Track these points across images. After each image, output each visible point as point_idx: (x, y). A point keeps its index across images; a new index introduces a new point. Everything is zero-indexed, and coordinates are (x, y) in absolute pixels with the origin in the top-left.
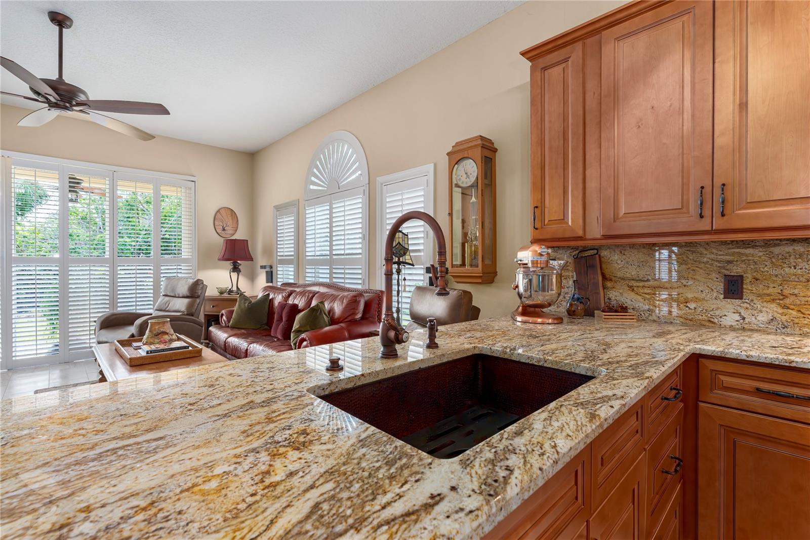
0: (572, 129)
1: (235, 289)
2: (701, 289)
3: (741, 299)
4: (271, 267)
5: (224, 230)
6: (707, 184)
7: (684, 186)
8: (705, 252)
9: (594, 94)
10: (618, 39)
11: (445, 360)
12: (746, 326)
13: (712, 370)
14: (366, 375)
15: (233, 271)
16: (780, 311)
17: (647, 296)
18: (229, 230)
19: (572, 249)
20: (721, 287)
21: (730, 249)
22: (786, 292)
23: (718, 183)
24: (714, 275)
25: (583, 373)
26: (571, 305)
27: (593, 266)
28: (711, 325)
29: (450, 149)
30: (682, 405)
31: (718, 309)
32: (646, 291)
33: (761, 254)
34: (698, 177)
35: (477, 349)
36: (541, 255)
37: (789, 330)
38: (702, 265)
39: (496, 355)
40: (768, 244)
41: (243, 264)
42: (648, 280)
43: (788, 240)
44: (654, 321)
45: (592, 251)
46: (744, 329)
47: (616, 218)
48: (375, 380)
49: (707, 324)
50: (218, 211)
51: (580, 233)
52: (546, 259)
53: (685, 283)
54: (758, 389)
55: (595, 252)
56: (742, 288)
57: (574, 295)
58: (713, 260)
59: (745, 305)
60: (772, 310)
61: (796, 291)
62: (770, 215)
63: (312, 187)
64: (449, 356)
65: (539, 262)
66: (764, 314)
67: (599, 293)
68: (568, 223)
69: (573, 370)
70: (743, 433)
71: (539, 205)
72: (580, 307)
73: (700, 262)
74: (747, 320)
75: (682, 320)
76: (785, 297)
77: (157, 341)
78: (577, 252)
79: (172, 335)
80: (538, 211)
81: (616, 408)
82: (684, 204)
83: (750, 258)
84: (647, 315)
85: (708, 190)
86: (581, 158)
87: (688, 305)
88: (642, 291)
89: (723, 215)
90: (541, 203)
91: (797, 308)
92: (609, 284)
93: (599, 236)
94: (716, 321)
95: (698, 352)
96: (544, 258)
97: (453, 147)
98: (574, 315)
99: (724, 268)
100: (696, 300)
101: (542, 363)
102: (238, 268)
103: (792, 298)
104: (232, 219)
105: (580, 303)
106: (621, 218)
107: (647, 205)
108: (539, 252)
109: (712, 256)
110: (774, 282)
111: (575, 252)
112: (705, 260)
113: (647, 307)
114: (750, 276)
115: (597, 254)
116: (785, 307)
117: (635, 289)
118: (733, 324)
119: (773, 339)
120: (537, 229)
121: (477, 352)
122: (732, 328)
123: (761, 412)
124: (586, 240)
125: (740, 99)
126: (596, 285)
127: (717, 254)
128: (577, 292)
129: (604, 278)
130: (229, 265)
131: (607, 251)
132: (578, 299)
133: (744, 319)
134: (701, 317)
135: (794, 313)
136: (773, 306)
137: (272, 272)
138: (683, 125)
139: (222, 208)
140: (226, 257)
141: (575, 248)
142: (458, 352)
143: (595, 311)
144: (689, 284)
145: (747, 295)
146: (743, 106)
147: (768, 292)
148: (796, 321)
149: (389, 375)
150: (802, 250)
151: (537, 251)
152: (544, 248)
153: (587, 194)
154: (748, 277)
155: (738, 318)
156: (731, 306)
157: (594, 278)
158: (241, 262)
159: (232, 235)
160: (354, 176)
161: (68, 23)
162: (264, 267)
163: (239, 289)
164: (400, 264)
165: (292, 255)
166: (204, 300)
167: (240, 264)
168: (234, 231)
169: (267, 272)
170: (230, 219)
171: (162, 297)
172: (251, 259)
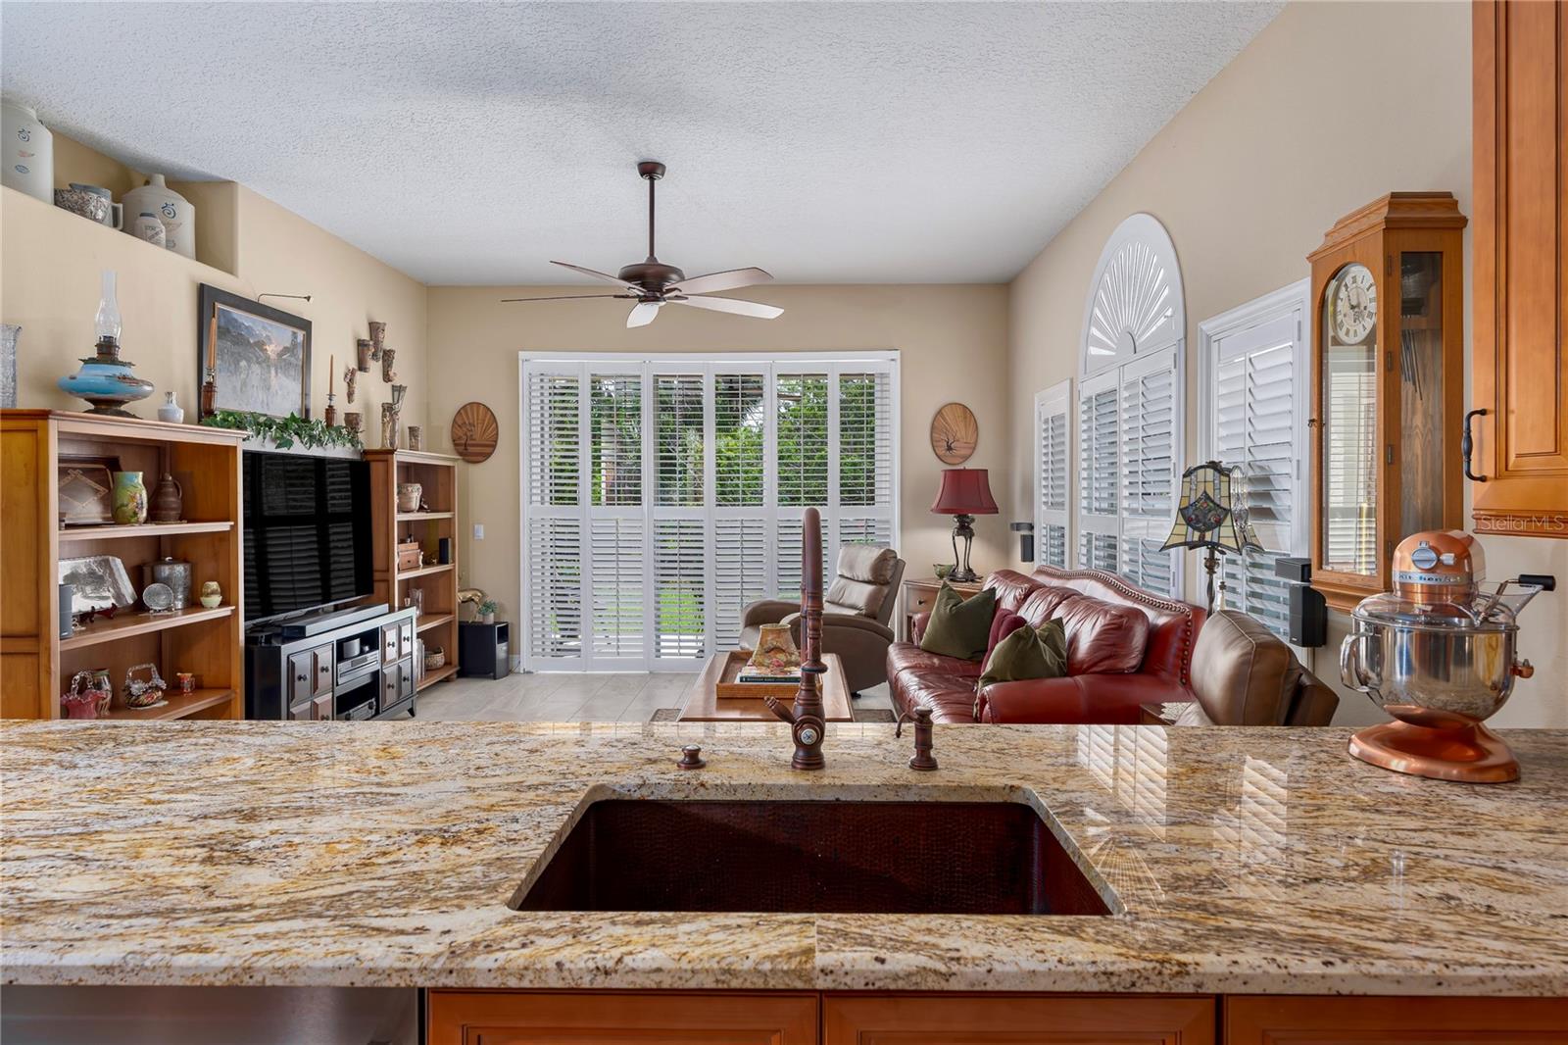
1: (961, 569)
4: (1031, 527)
5: (949, 448)
15: (959, 535)
18: (960, 450)
29: (1317, 243)
35: (1019, 793)
41: (979, 521)
50: (940, 413)
63: (1094, 351)
71: (1489, 405)
77: (767, 661)
79: (791, 654)
80: (1488, 426)
90: (1497, 398)
97: (1327, 236)
102: (968, 528)
104: (966, 426)
120: (1482, 480)
130: (952, 520)
137: (1032, 537)
139: (945, 406)
140: (942, 506)
158: (975, 516)
159: (966, 458)
160: (1163, 320)
161: (659, 171)
162: (1018, 527)
163: (970, 570)
164: (1213, 546)
165: (1063, 504)
166: (902, 589)
167: (973, 520)
168: (968, 452)
169: (1024, 538)
170: (962, 425)
171: (837, 579)
172: (995, 510)
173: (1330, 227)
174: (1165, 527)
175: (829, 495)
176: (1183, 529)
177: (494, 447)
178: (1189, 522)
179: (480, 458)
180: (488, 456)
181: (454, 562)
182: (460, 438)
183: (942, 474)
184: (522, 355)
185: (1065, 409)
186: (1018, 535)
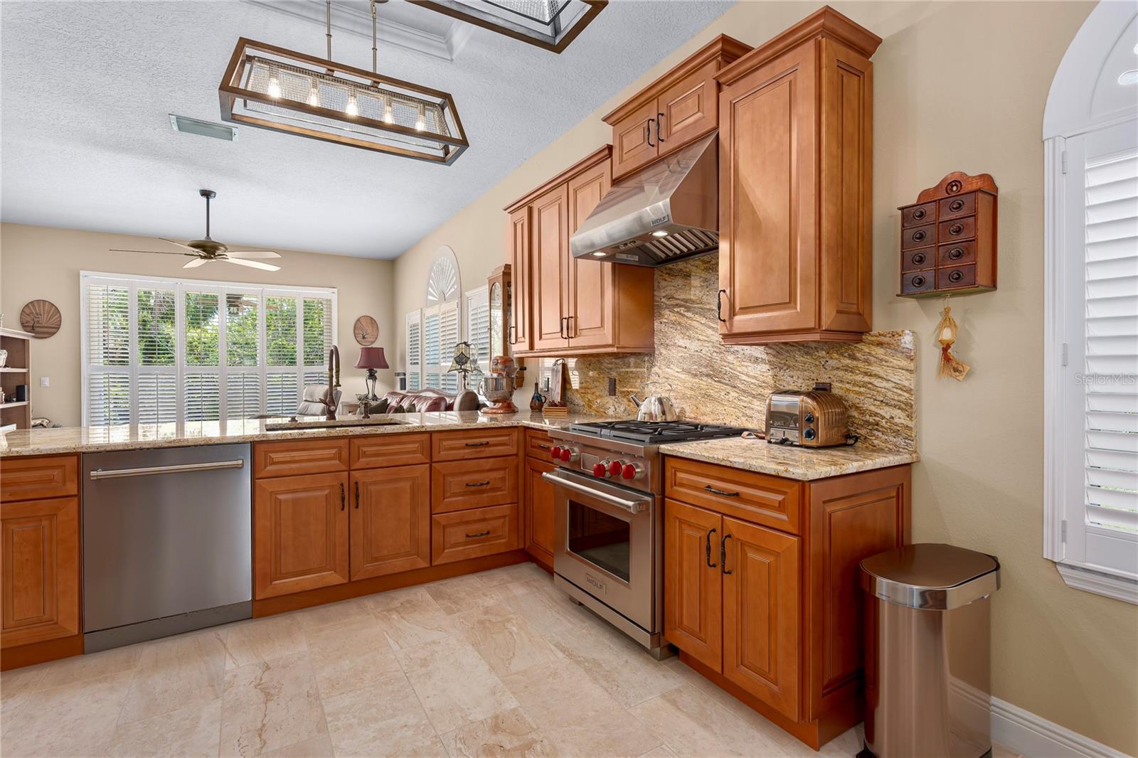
1: (370, 395)
2: (602, 389)
3: (615, 395)
4: (405, 375)
5: (364, 338)
6: (567, 316)
7: (561, 316)
10: (539, 209)
12: (616, 415)
15: (369, 379)
17: (582, 395)
18: (369, 338)
20: (607, 386)
22: (629, 390)
24: (605, 379)
29: (490, 275)
31: (607, 403)
32: (582, 391)
33: (621, 363)
37: (629, 417)
38: (602, 372)
41: (379, 372)
42: (583, 383)
49: (604, 414)
50: (358, 320)
53: (596, 385)
56: (615, 388)
58: (606, 367)
61: (632, 389)
63: (430, 298)
73: (601, 369)
74: (617, 410)
75: (595, 412)
76: (629, 393)
83: (618, 366)
85: (566, 320)
89: (572, 337)
94: (606, 412)
97: (492, 274)
99: (610, 374)
100: (600, 397)
102: (374, 375)
104: (372, 327)
110: (625, 383)
112: (603, 367)
118: (612, 413)
130: (365, 372)
134: (601, 410)
137: (405, 379)
139: (361, 317)
140: (360, 365)
145: (617, 392)
147: (623, 390)
156: (611, 401)
158: (377, 370)
159: (373, 342)
160: (453, 290)
161: (213, 195)
162: (398, 374)
163: (375, 396)
164: (465, 371)
165: (417, 363)
166: (340, 406)
167: (376, 372)
168: (374, 340)
169: (401, 379)
170: (370, 327)
171: (303, 402)
172: (386, 367)
173: (493, 270)
174: (449, 363)
175: (297, 361)
176: (455, 365)
177: (58, 328)
178: (457, 362)
179: (47, 336)
180: (53, 334)
181: (29, 400)
182: (28, 322)
183: (360, 351)
184: (82, 273)
185: (418, 321)
186: (398, 378)
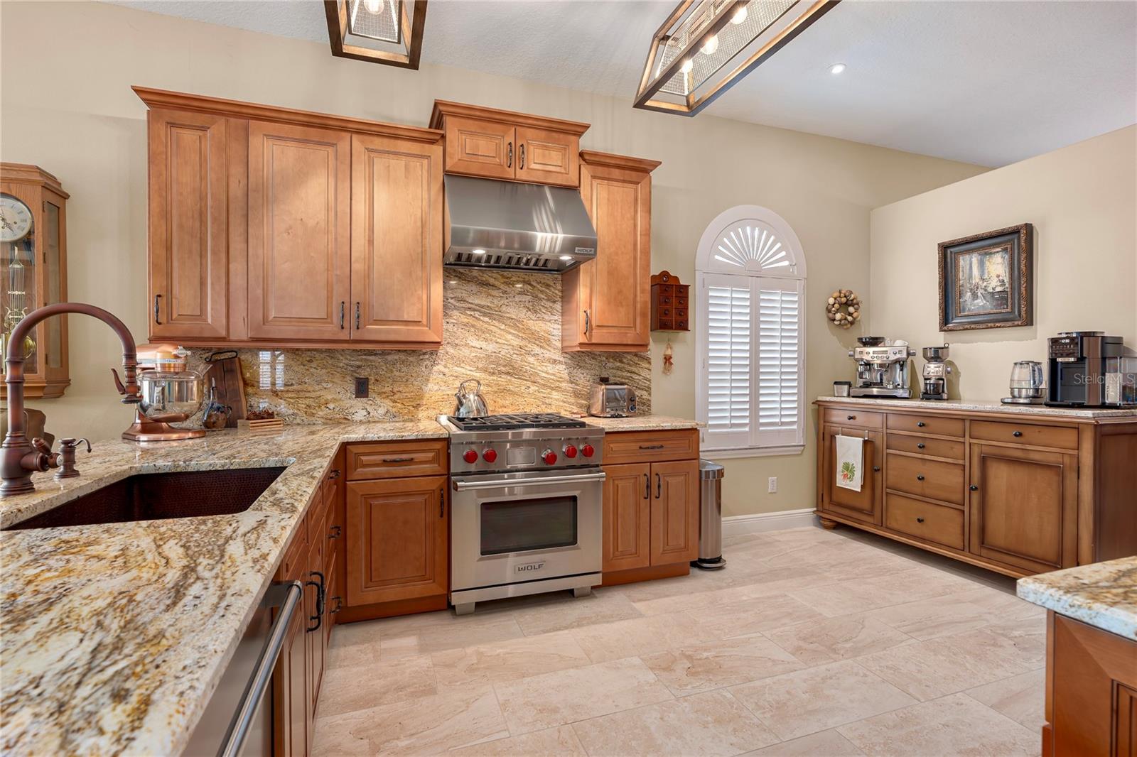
0: (212, 213)
2: (338, 391)
3: (367, 397)
6: (347, 300)
7: (329, 298)
8: (341, 358)
9: (239, 182)
10: (268, 136)
11: (103, 485)
12: (370, 419)
13: (356, 454)
14: (23, 511)
16: (392, 404)
17: (292, 400)
19: (204, 350)
20: (353, 387)
21: (359, 355)
22: (395, 390)
23: (354, 301)
24: (348, 378)
25: (273, 466)
26: (209, 416)
27: (232, 371)
28: (347, 421)
30: (335, 486)
31: (351, 407)
32: (290, 395)
33: (380, 360)
34: (339, 294)
35: (134, 470)
36: (176, 357)
37: (396, 419)
38: (339, 370)
39: (163, 472)
40: (384, 353)
42: (292, 385)
43: (396, 350)
44: (299, 424)
45: (229, 354)
46: (369, 422)
47: (265, 321)
48: (33, 515)
49: (344, 421)
51: (223, 333)
52: (183, 362)
53: (325, 386)
54: (384, 461)
55: (234, 354)
56: (368, 389)
57: (213, 404)
58: (347, 365)
59: (371, 402)
60: (387, 404)
61: (401, 389)
62: (388, 332)
64: (107, 480)
65: (172, 365)
66: (382, 408)
67: (240, 401)
68: (206, 320)
69: (262, 466)
70: (375, 496)
71: (163, 293)
72: (222, 417)
73: (337, 367)
74: (371, 414)
75: (323, 420)
76: (394, 393)
78: (211, 354)
80: (163, 302)
81: (322, 473)
82: (329, 315)
83: (373, 363)
84: (291, 419)
85: (347, 305)
86: (224, 249)
87: (328, 406)
88: (286, 396)
89: (358, 328)
90: (167, 291)
91: (401, 402)
92: (250, 390)
93: (245, 338)
94: (350, 417)
95: (346, 441)
96: (180, 362)
98: (214, 427)
99: (355, 371)
100: (334, 400)
101: (227, 467)
103: (398, 394)
105: (222, 412)
106: (271, 321)
107: (296, 312)
108: (173, 353)
109: (347, 362)
110: (388, 382)
111: (207, 355)
112: (341, 365)
113: (291, 411)
114: (373, 378)
115: (236, 356)
116: (395, 402)
117: (279, 394)
118: (362, 419)
119: (388, 426)
120: (160, 324)
121: (134, 473)
122: (361, 422)
123: (386, 476)
124: (230, 341)
125: (369, 237)
126: (236, 393)
127: (350, 360)
128: (216, 400)
129: (246, 384)
131: (248, 354)
132: (218, 409)
133: (369, 413)
134: (338, 416)
135: (399, 405)
136: (387, 401)
138: (328, 245)
141: (209, 350)
142: (115, 475)
143: (238, 421)
144: (329, 386)
145: (371, 394)
146: (371, 242)
147: (384, 391)
148: (401, 411)
149: (48, 508)
150: (404, 358)
151: (170, 353)
152: (181, 349)
153: (231, 290)
154: (372, 379)
155: (366, 413)
156: (360, 404)
157: (233, 384)
